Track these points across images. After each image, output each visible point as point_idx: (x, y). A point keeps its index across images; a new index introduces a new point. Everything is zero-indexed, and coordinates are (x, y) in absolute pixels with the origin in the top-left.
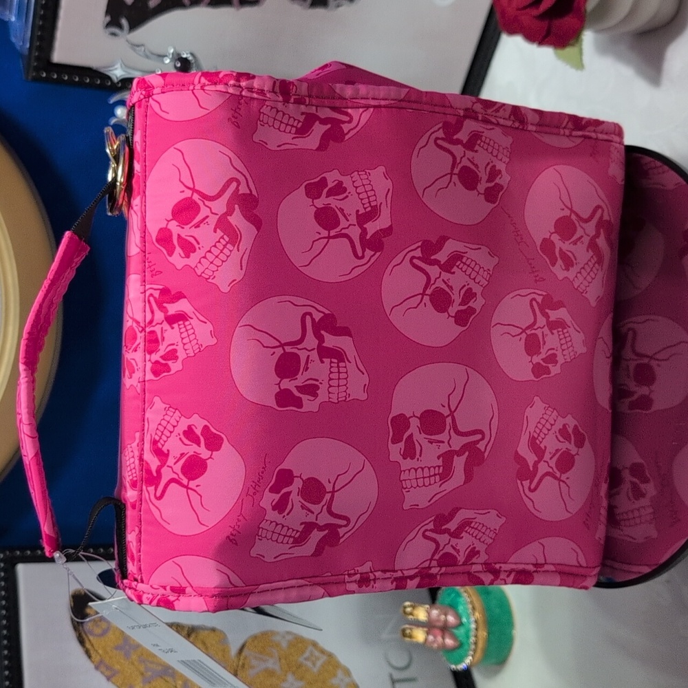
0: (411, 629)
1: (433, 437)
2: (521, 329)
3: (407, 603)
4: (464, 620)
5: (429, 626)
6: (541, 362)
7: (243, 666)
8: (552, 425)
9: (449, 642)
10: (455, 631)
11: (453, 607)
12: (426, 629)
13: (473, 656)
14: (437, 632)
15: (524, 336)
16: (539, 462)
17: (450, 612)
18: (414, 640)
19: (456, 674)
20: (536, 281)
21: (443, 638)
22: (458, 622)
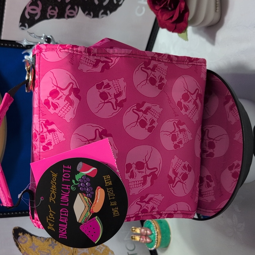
0: (135, 236)
1: (140, 171)
2: (170, 132)
3: (133, 227)
4: (153, 232)
5: (141, 235)
6: (177, 144)
7: (75, 252)
8: (180, 165)
9: (148, 240)
10: (150, 236)
11: (149, 228)
12: (140, 236)
13: (157, 245)
14: (144, 237)
15: (171, 135)
16: (176, 177)
17: (148, 230)
18: (136, 240)
19: (151, 251)
20: (175, 116)
21: (146, 239)
22: (151, 233)
